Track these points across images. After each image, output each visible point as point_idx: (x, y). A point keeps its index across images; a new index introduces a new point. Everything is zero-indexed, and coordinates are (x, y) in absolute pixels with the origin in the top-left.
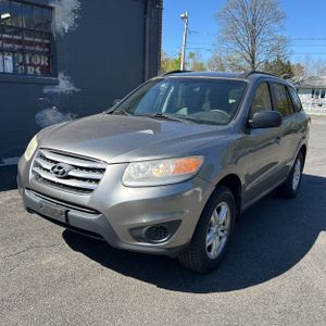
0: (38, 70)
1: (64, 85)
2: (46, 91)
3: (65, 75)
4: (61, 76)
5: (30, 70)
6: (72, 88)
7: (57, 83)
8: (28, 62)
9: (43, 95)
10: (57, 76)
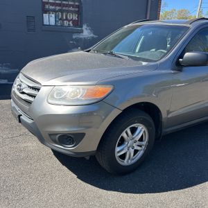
0: (71, 23)
1: (86, 33)
2: (74, 37)
3: (88, 26)
4: (84, 27)
5: (66, 23)
6: (92, 35)
7: (82, 31)
8: (65, 18)
9: (73, 40)
10: (82, 27)
